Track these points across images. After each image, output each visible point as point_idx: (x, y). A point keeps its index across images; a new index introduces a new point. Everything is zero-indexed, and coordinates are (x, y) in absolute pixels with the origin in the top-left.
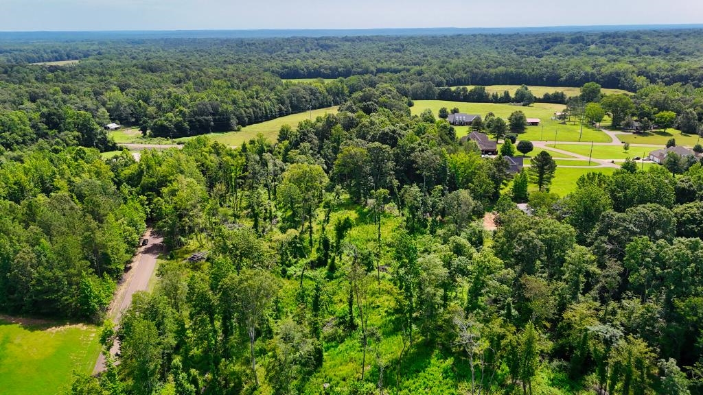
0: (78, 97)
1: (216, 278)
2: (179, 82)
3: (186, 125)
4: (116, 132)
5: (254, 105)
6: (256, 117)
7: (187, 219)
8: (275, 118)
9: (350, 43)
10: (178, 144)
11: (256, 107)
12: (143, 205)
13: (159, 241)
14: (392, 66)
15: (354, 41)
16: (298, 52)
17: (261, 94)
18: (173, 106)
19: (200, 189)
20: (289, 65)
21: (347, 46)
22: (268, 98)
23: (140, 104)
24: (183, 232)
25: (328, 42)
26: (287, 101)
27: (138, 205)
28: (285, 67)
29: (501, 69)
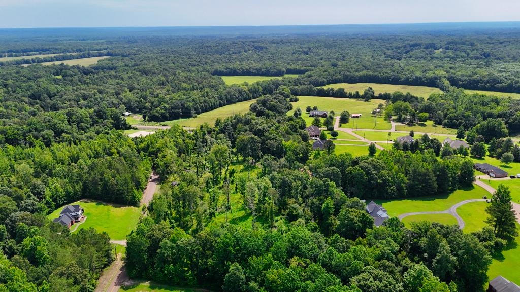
0: (108, 97)
1: (181, 189)
2: (163, 84)
3: (167, 114)
4: (129, 117)
5: (205, 102)
6: (206, 108)
7: (169, 168)
8: (217, 108)
9: (275, 45)
10: (163, 126)
11: (206, 103)
12: (150, 161)
13: (157, 177)
14: (297, 67)
15: (278, 43)
16: (239, 53)
17: (210, 94)
18: (160, 103)
19: (175, 155)
20: (230, 67)
21: (272, 48)
22: (213, 97)
23: (141, 101)
24: (167, 173)
25: (261, 45)
26: (224, 98)
27: (148, 161)
28: (228, 68)
29: (364, 72)
